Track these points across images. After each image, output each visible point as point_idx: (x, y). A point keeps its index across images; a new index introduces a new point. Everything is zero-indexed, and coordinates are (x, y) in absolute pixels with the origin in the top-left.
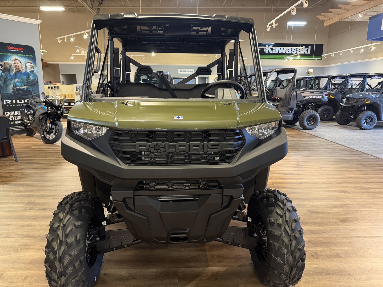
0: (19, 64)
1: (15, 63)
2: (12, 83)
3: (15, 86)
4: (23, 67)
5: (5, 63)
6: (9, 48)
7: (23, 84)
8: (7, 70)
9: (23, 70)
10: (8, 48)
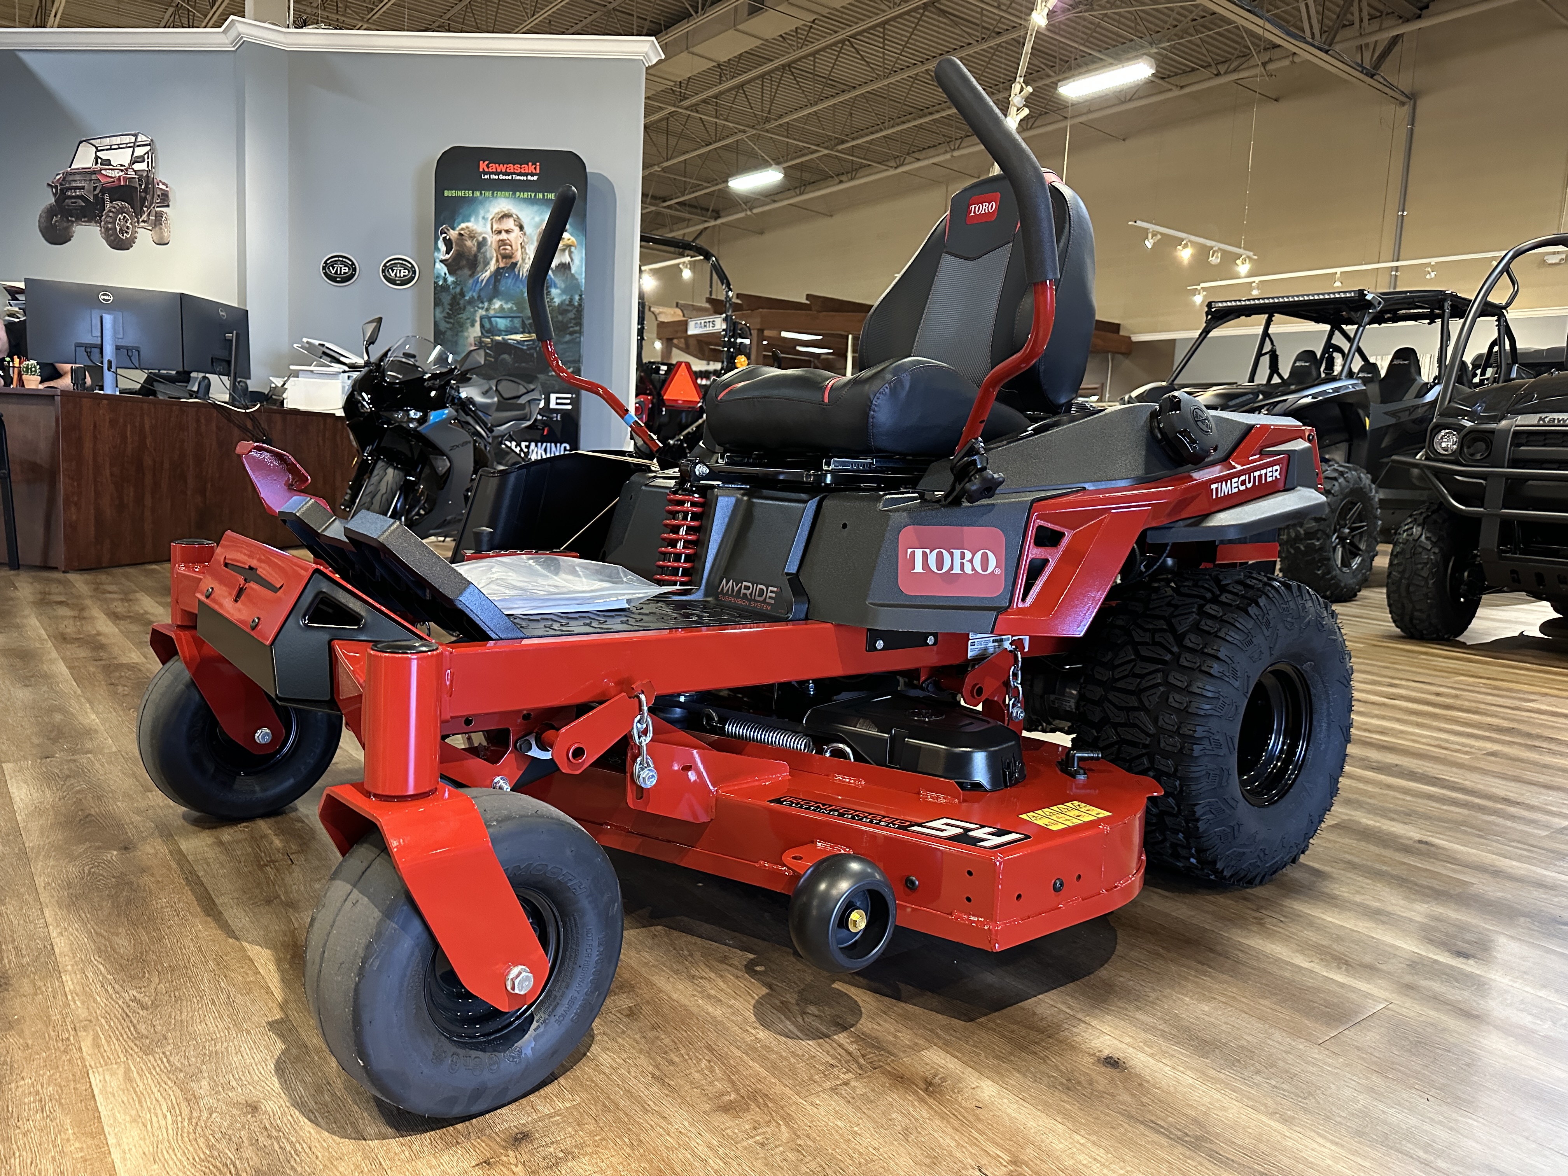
0: (515, 237)
3: (488, 331)
4: (527, 247)
5: (462, 232)
6: (486, 170)
7: (517, 323)
8: (468, 260)
10: (481, 170)
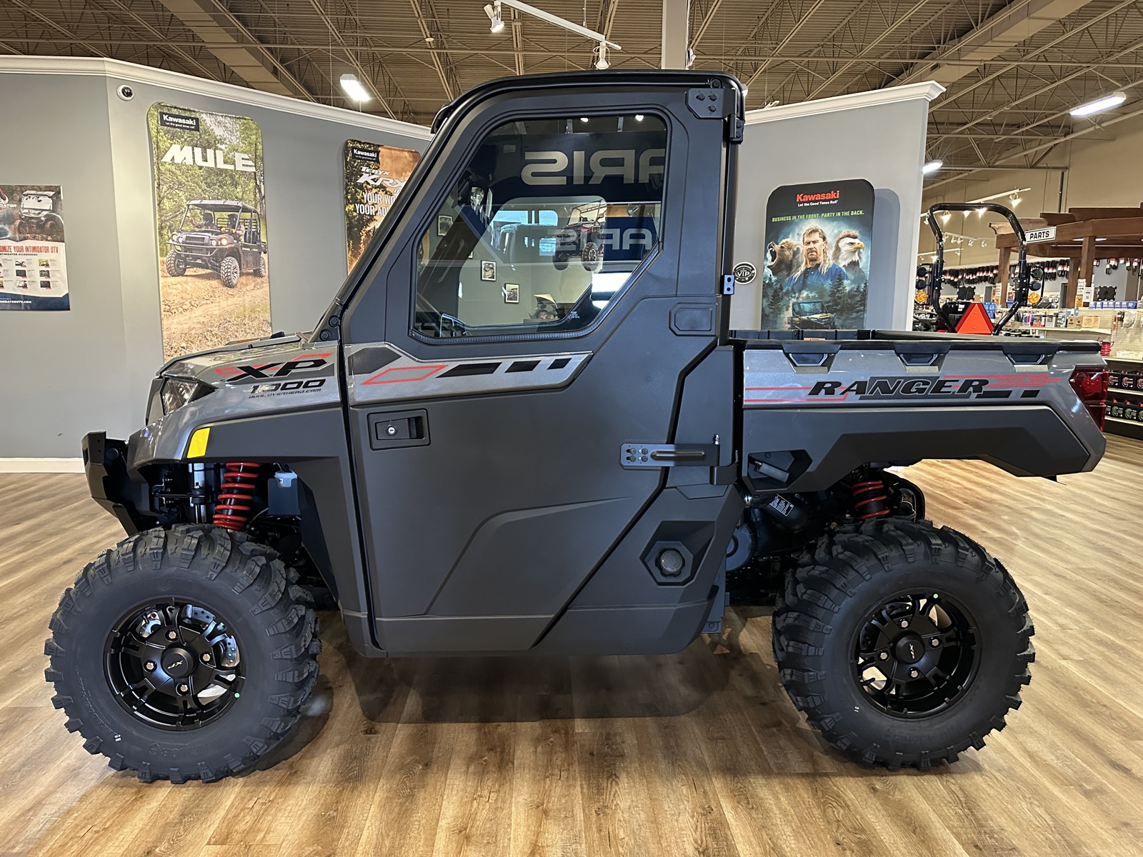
1: (809, 243)
2: (791, 305)
3: (798, 313)
5: (783, 246)
6: (801, 200)
8: (786, 264)
9: (827, 263)
10: (798, 201)
